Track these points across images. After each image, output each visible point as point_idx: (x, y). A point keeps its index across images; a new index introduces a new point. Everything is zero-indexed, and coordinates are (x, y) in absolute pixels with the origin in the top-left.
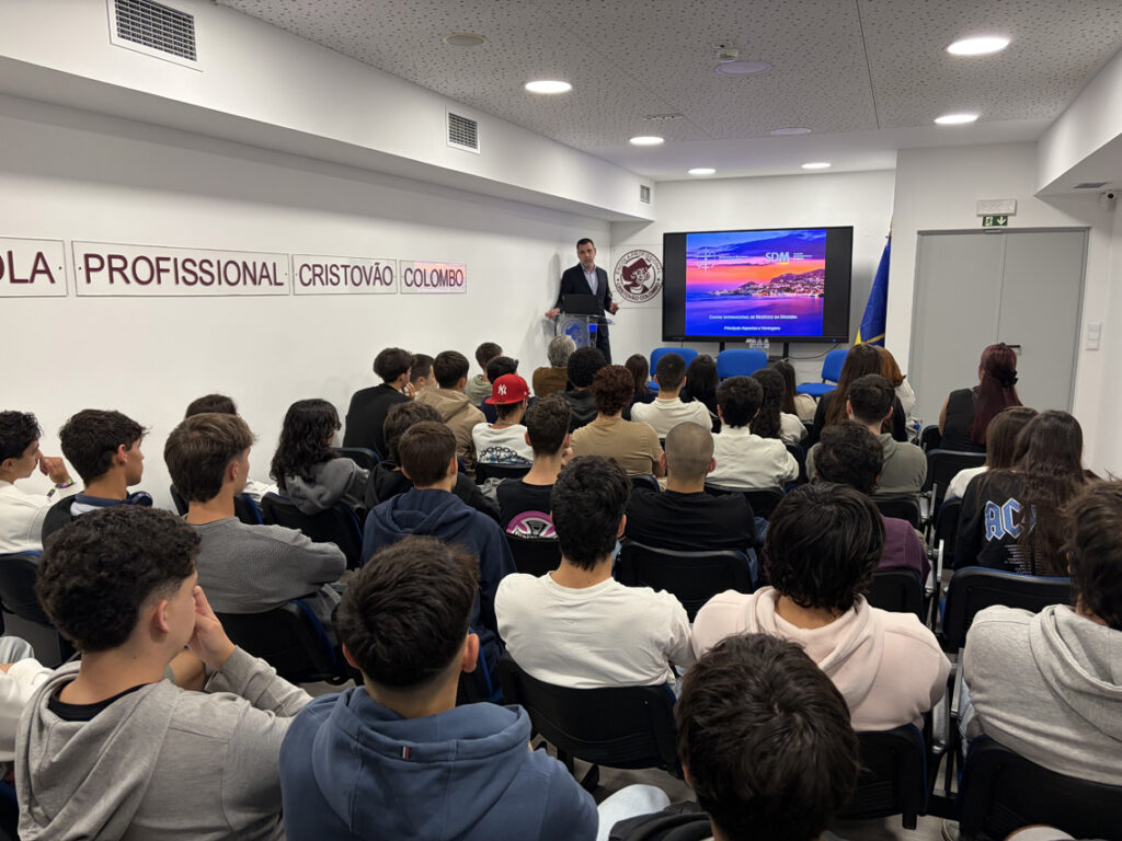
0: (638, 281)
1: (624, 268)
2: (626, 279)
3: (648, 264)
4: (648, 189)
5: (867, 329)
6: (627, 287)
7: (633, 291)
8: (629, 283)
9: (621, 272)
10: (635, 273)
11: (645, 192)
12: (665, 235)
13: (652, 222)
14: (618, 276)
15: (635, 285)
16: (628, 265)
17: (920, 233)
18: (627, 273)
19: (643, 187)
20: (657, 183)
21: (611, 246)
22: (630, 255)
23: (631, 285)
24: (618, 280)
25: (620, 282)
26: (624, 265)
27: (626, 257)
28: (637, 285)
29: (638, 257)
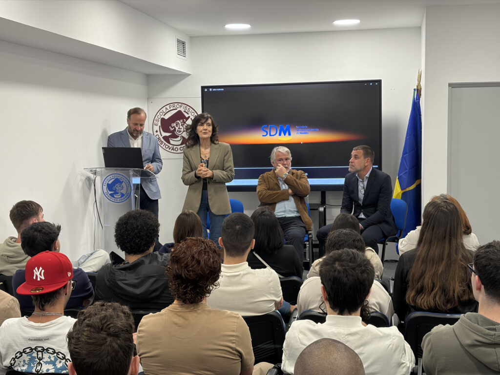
0: (177, 133)
1: (163, 120)
2: (165, 131)
3: (187, 116)
4: (183, 43)
5: (405, 177)
6: (166, 139)
7: (172, 142)
8: (168, 134)
9: (159, 124)
10: (175, 124)
11: (181, 45)
12: (203, 88)
13: (190, 75)
14: (156, 128)
15: (174, 136)
16: (167, 117)
17: (450, 85)
18: (166, 124)
19: (179, 41)
20: (192, 38)
21: (148, 99)
22: (168, 107)
23: (170, 136)
24: (157, 131)
25: (159, 133)
26: (162, 117)
27: (164, 109)
28: (177, 137)
29: (176, 109)
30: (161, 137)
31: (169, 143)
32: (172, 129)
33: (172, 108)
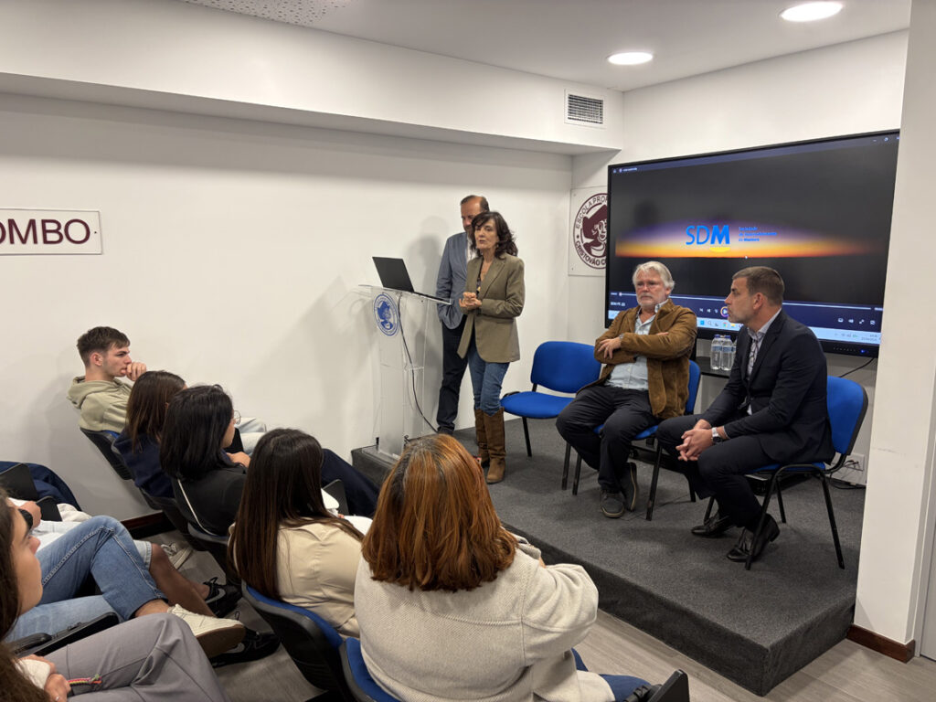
1: (585, 218)
2: (587, 237)
4: (600, 102)
6: (588, 247)
7: (594, 252)
8: (589, 241)
9: (581, 226)
10: (597, 226)
11: (590, 106)
12: (611, 168)
13: (619, 151)
14: (578, 232)
15: (596, 243)
16: (589, 215)
18: (588, 226)
19: (571, 97)
21: (571, 190)
22: (591, 200)
23: (592, 244)
24: (578, 237)
25: (579, 239)
26: (585, 215)
27: (587, 204)
28: (599, 244)
29: (600, 204)
30: (582, 245)
31: (590, 253)
32: (594, 233)
33: (596, 203)
